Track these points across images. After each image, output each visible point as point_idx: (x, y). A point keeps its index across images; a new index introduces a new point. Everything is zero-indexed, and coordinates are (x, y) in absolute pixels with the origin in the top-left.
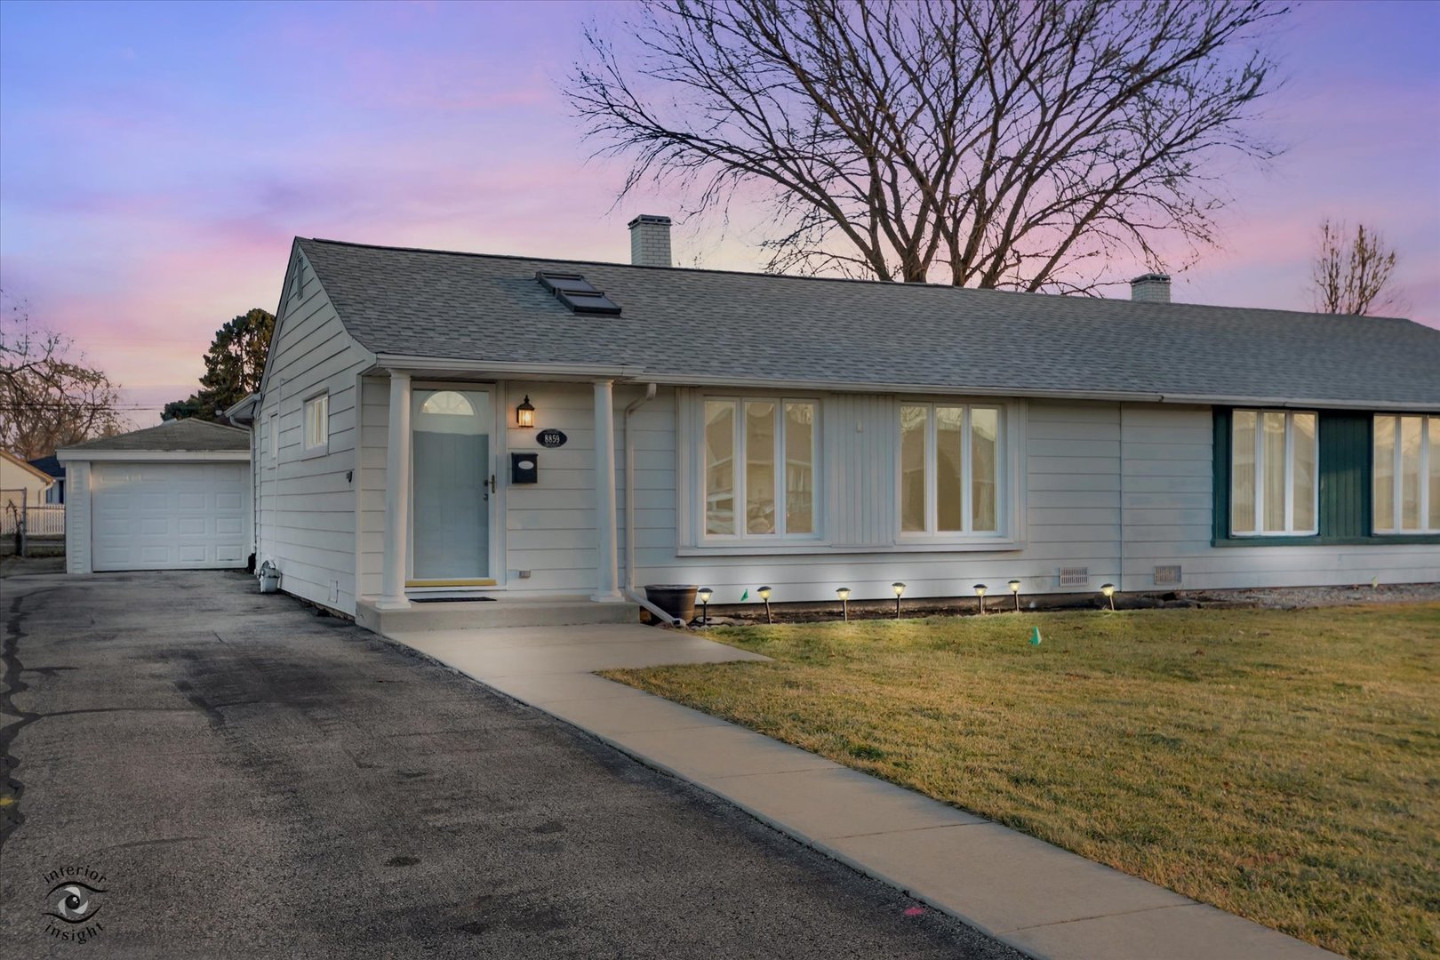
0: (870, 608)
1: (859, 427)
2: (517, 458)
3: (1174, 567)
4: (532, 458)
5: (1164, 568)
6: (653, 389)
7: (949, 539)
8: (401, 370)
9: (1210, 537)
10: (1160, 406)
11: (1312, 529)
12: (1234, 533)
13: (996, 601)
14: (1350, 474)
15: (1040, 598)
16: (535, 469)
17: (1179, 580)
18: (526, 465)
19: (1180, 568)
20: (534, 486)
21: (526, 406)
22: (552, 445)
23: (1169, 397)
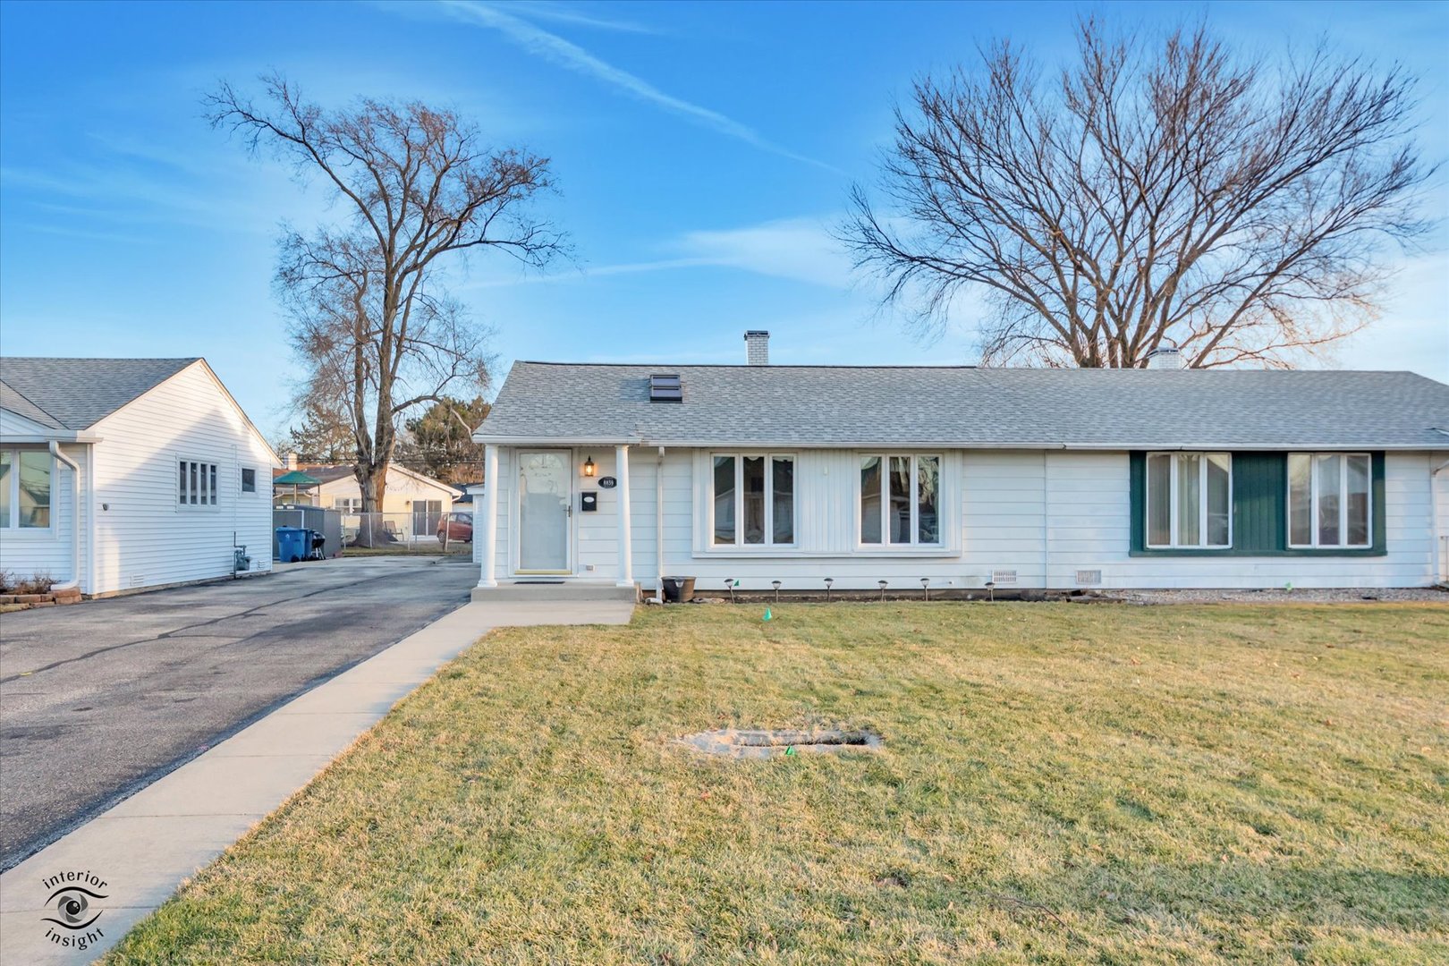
0: (838, 595)
1: (826, 472)
2: (585, 495)
3: (1095, 572)
4: (594, 495)
5: (1085, 572)
6: (662, 450)
7: (901, 548)
8: (490, 444)
9: (1128, 549)
10: (1063, 452)
11: (1227, 543)
12: (1148, 546)
13: (938, 593)
14: (1264, 501)
15: (975, 592)
16: (595, 501)
17: (1100, 581)
18: (589, 500)
19: (1100, 572)
20: (594, 512)
21: (589, 463)
22: (608, 487)
23: (1070, 445)
